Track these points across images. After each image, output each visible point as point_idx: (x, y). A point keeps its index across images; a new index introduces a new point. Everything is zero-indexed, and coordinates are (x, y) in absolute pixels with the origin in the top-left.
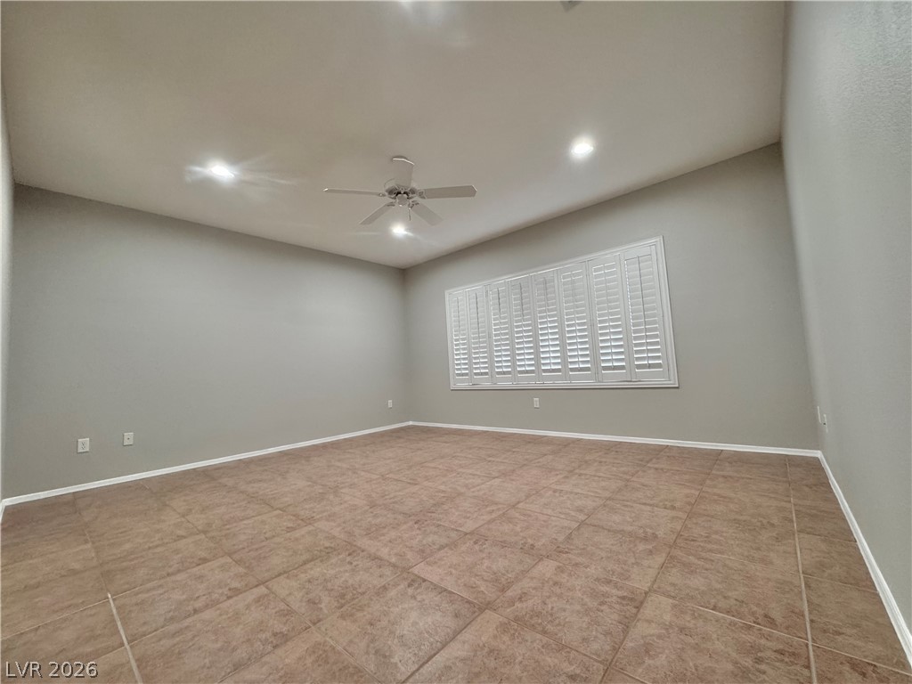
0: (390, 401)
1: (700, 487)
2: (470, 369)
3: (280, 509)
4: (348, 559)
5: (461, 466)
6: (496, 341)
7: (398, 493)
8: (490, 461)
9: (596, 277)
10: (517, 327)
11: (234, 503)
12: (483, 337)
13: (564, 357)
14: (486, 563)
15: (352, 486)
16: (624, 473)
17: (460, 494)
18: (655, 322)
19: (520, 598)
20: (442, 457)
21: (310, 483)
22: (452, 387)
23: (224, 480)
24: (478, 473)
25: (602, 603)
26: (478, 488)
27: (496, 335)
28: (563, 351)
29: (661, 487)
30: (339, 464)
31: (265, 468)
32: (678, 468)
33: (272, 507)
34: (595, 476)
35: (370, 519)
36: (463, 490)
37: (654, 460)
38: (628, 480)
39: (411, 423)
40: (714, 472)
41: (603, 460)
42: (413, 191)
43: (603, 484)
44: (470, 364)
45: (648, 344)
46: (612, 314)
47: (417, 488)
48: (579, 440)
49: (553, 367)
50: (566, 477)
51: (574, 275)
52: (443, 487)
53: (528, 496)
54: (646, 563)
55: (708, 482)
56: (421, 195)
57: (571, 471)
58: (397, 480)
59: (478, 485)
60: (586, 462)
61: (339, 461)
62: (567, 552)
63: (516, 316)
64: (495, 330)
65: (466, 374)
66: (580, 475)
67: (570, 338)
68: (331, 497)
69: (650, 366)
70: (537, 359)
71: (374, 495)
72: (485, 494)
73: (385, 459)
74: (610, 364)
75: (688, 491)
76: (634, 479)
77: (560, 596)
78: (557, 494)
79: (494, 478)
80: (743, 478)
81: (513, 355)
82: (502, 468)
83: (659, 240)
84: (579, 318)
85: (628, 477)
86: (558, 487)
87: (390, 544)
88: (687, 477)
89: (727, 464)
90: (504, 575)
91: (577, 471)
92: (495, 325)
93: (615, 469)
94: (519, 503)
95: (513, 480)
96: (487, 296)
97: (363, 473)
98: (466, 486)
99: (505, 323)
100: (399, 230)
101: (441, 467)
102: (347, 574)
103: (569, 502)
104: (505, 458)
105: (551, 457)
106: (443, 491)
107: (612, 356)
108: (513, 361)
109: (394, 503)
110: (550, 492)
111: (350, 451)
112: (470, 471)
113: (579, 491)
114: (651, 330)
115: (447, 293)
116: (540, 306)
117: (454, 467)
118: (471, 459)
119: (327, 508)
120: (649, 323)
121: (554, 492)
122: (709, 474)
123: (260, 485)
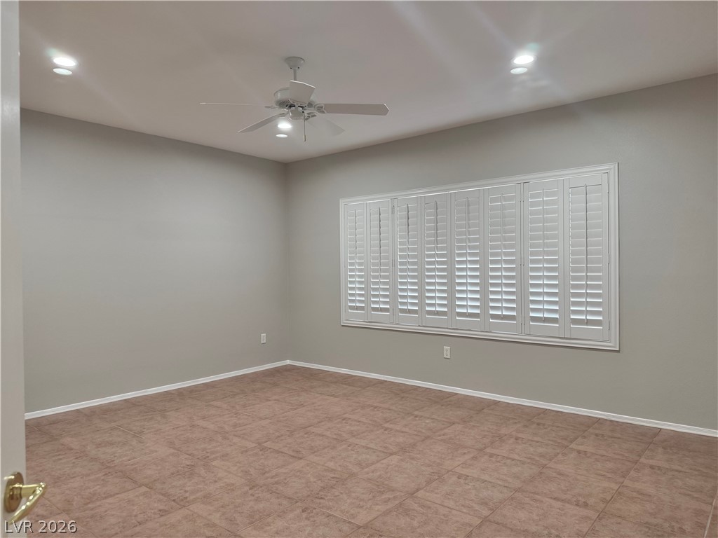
0: (263, 335)
1: (621, 480)
2: (367, 302)
3: (146, 486)
5: (352, 434)
6: (402, 270)
7: (283, 470)
8: (386, 429)
9: (533, 204)
10: (429, 256)
11: (89, 475)
12: (385, 264)
13: (484, 300)
15: (225, 456)
16: (542, 456)
17: (352, 475)
18: (598, 270)
20: (330, 419)
21: (172, 451)
22: (344, 322)
23: (67, 440)
24: (372, 446)
26: (372, 468)
27: (402, 263)
28: (484, 292)
29: (579, 477)
30: (202, 423)
31: (113, 424)
32: (604, 453)
33: (135, 482)
34: (507, 458)
35: (251, 504)
36: (355, 469)
37: (580, 440)
38: (544, 466)
39: (288, 362)
40: (643, 460)
41: (520, 435)
42: (310, 105)
43: (515, 470)
44: (367, 295)
45: (588, 295)
46: (548, 253)
47: (302, 463)
48: (496, 403)
49: (470, 311)
50: (474, 458)
51: (506, 199)
52: (331, 465)
53: (429, 482)
55: (632, 473)
56: (320, 109)
57: (481, 450)
58: (278, 452)
59: (373, 464)
60: (500, 438)
61: (204, 418)
63: (429, 243)
64: (401, 257)
65: (362, 308)
66: (491, 456)
67: (493, 270)
68: (203, 472)
69: (588, 322)
70: (451, 299)
71: (252, 471)
72: (380, 477)
73: (261, 419)
74: (541, 315)
75: (606, 484)
76: (551, 465)
78: (462, 481)
79: (391, 454)
80: (673, 470)
81: (421, 291)
82: (401, 440)
83: (612, 167)
84: (506, 254)
85: (544, 462)
86: (465, 471)
88: (610, 465)
89: (660, 450)
91: (488, 450)
92: (402, 250)
93: (532, 449)
94: (418, 490)
95: (413, 459)
96: (393, 212)
97: (236, 440)
98: (359, 464)
99: (413, 250)
100: (285, 126)
101: (328, 433)
103: (473, 492)
104: (405, 426)
105: (459, 427)
106: (332, 471)
107: (544, 305)
108: (422, 297)
109: (277, 483)
110: (455, 478)
111: (215, 403)
112: (363, 443)
113: (486, 477)
114: (593, 278)
115: (342, 202)
116: (460, 234)
117: (344, 434)
118: (364, 423)
119: (200, 486)
120: (593, 270)
121: (459, 478)
122: (636, 462)
123: (114, 450)
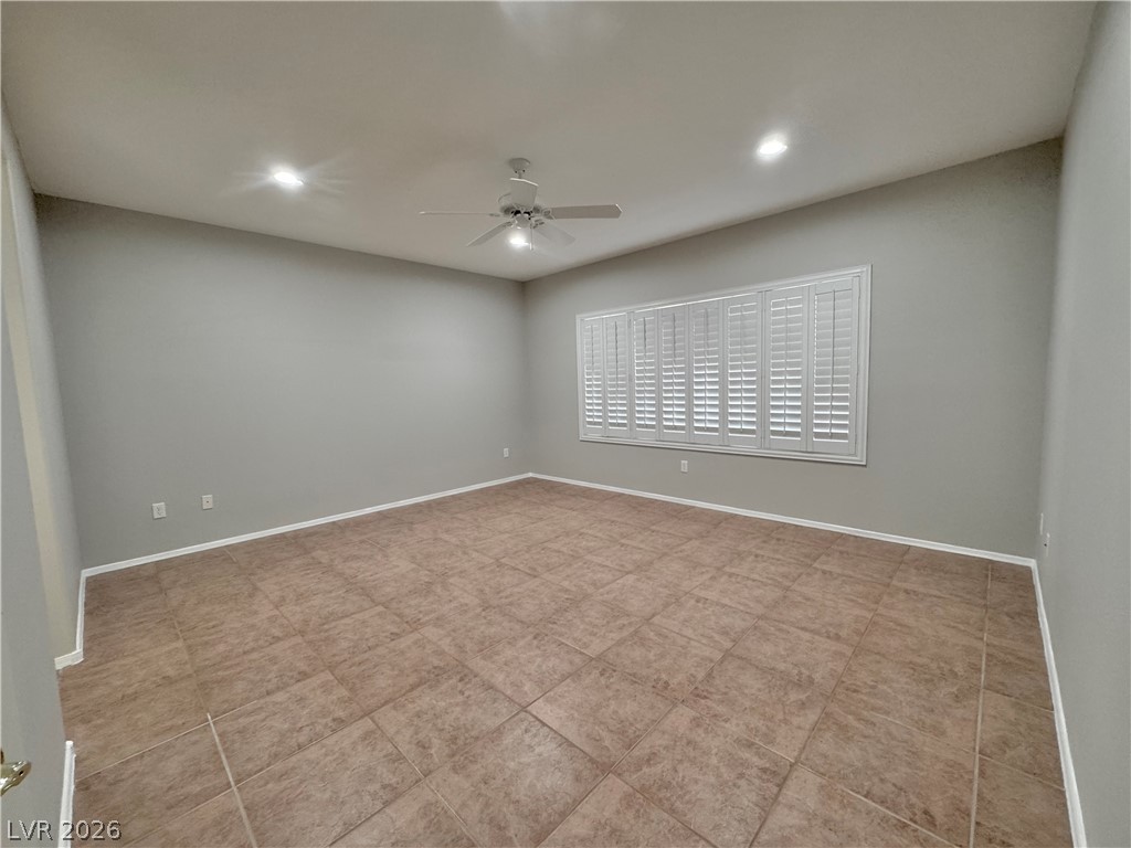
0: (506, 450)
1: (873, 606)
2: (605, 417)
3: (383, 604)
4: (460, 685)
5: (589, 551)
6: (639, 385)
7: (516, 590)
8: (622, 545)
9: (775, 313)
10: (666, 370)
11: (331, 592)
12: (623, 379)
13: (724, 415)
14: (613, 705)
15: (462, 573)
16: (785, 576)
17: (586, 596)
18: (846, 381)
19: (648, 760)
20: (567, 534)
21: (414, 566)
22: (582, 437)
23: (318, 553)
24: (608, 563)
25: (741, 776)
26: (607, 588)
27: (638, 378)
28: (723, 406)
29: (827, 603)
30: (445, 537)
31: (363, 537)
32: (851, 573)
33: (373, 601)
34: (748, 578)
35: (482, 628)
36: (590, 590)
37: (823, 558)
38: (787, 589)
39: (531, 475)
40: (895, 582)
41: (759, 552)
42: (537, 210)
43: (757, 592)
44: (605, 411)
45: (833, 407)
46: (791, 365)
47: (537, 581)
48: (734, 516)
49: (709, 425)
50: (713, 578)
51: (746, 309)
52: (566, 584)
53: (666, 605)
54: (796, 721)
55: (885, 598)
56: (547, 214)
57: (718, 569)
58: (515, 569)
59: (608, 584)
60: (739, 554)
61: (447, 531)
62: (705, 697)
63: (666, 356)
64: (638, 371)
65: (600, 424)
66: (731, 575)
67: (733, 383)
68: (439, 590)
69: (832, 436)
70: (689, 413)
71: (487, 589)
72: (615, 599)
73: (501, 533)
74: (782, 429)
75: (857, 612)
76: (795, 586)
77: (693, 761)
78: (700, 605)
79: (627, 573)
80: (930, 596)
81: (659, 406)
82: (637, 557)
83: (866, 269)
84: (747, 367)
85: (788, 584)
86: (703, 594)
87: (505, 668)
88: (860, 588)
89: (914, 571)
90: (631, 724)
91: (727, 569)
92: (638, 365)
93: (773, 568)
94: (653, 615)
95: (649, 578)
96: (629, 327)
97: (475, 555)
98: (594, 584)
99: (650, 364)
100: (518, 240)
101: (564, 549)
102: (458, 709)
103: (713, 618)
104: (642, 541)
105: (696, 543)
106: (567, 591)
107: (785, 419)
108: (659, 412)
109: (511, 604)
110: (692, 602)
111: (459, 516)
112: (599, 560)
113: (726, 601)
114: (838, 389)
115: (577, 316)
116: (698, 346)
117: (581, 551)
118: (601, 539)
119: (434, 606)
120: (838, 381)
121: (698, 601)
122: (888, 585)
123: (358, 564)
